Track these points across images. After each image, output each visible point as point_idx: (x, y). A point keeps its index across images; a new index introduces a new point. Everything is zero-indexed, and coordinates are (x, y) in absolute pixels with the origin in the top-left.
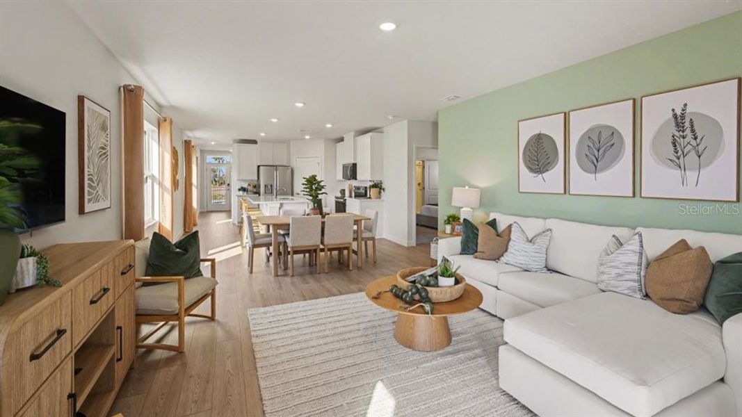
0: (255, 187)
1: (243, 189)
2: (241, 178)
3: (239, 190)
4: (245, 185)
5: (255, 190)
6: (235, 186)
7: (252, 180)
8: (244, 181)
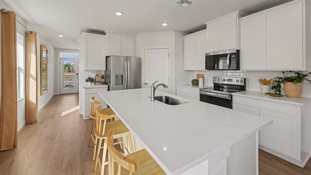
0: (103, 77)
1: (90, 80)
2: (88, 69)
3: (87, 81)
4: (93, 76)
5: (103, 80)
6: (83, 77)
7: (101, 71)
8: (93, 71)
